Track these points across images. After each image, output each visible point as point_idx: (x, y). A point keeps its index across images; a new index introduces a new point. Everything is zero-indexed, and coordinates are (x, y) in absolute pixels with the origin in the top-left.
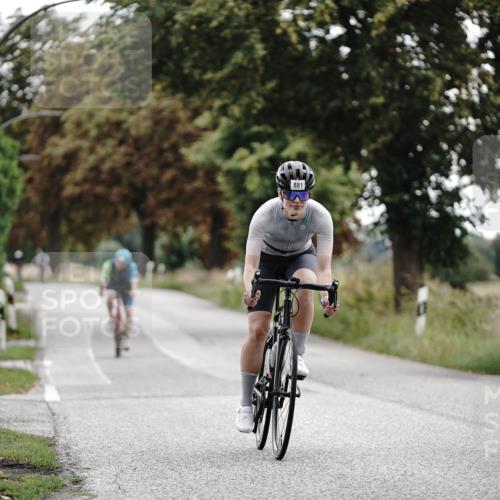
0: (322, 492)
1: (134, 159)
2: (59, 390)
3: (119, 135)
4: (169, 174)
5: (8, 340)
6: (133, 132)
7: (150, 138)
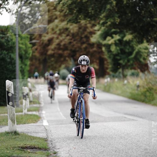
0: (139, 155)
1: (72, 41)
2: (48, 121)
3: (67, 33)
4: (84, 46)
5: (30, 104)
6: (72, 31)
7: (78, 34)
